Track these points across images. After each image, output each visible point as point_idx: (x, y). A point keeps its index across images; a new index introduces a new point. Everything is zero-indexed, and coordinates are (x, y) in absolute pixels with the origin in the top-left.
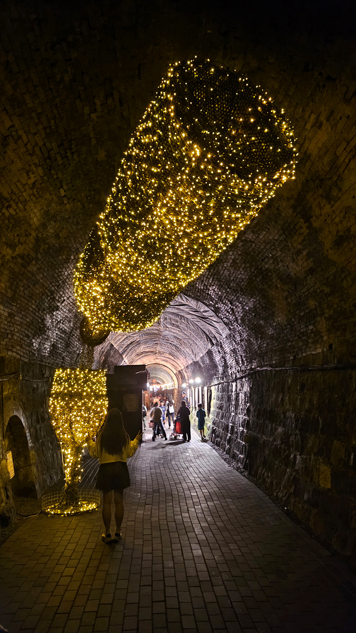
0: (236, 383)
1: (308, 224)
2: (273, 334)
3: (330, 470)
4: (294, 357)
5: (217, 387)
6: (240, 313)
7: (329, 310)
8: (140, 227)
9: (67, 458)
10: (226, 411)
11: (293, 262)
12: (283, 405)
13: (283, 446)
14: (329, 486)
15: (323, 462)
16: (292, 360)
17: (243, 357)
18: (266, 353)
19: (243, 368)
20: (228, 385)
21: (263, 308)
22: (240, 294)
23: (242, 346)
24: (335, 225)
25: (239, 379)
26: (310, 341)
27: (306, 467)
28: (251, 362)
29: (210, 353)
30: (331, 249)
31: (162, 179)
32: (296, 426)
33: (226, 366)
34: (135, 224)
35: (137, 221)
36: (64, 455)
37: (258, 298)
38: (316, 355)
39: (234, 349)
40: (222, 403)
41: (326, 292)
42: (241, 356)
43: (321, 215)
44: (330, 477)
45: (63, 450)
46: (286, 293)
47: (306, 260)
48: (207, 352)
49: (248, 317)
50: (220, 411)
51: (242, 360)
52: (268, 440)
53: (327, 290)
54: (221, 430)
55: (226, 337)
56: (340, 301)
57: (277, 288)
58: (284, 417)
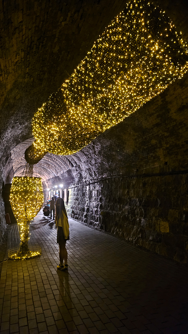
0: (89, 186)
1: (163, 99)
2: (122, 159)
3: (168, 223)
4: (137, 170)
5: (73, 189)
6: (99, 148)
7: (167, 145)
8: (101, 92)
9: (22, 228)
10: (81, 201)
11: (146, 120)
12: (128, 195)
13: (130, 215)
14: (168, 231)
15: (162, 220)
16: (136, 172)
17: (96, 172)
18: (115, 169)
19: (95, 178)
20: (83, 188)
21: (116, 145)
22: (102, 138)
23: (96, 166)
24: (181, 100)
25: (92, 183)
26: (150, 161)
27: (150, 224)
28: (102, 174)
29: (69, 172)
30: (175, 112)
31: (125, 63)
32: (140, 204)
33: (81, 177)
34: (97, 90)
35: (99, 88)
36: (20, 226)
37: (114, 140)
38: (154, 168)
39: (89, 168)
40: (78, 197)
41: (165, 135)
42: (94, 172)
43: (174, 94)
44: (168, 227)
45: (19, 224)
46: (136, 137)
47: (155, 119)
48: (67, 171)
49: (104, 150)
50: (77, 201)
51: (95, 174)
52: (117, 213)
53: (166, 134)
54: (79, 211)
55: (84, 162)
56: (175, 140)
57: (130, 134)
58: (130, 200)
